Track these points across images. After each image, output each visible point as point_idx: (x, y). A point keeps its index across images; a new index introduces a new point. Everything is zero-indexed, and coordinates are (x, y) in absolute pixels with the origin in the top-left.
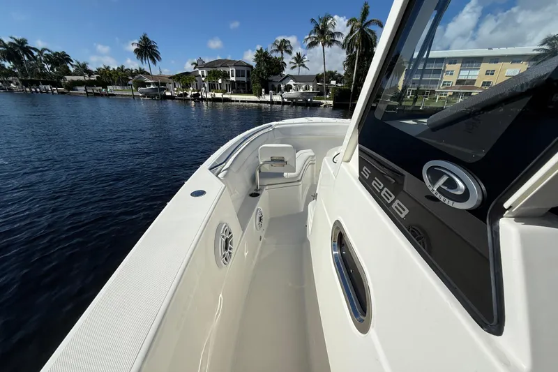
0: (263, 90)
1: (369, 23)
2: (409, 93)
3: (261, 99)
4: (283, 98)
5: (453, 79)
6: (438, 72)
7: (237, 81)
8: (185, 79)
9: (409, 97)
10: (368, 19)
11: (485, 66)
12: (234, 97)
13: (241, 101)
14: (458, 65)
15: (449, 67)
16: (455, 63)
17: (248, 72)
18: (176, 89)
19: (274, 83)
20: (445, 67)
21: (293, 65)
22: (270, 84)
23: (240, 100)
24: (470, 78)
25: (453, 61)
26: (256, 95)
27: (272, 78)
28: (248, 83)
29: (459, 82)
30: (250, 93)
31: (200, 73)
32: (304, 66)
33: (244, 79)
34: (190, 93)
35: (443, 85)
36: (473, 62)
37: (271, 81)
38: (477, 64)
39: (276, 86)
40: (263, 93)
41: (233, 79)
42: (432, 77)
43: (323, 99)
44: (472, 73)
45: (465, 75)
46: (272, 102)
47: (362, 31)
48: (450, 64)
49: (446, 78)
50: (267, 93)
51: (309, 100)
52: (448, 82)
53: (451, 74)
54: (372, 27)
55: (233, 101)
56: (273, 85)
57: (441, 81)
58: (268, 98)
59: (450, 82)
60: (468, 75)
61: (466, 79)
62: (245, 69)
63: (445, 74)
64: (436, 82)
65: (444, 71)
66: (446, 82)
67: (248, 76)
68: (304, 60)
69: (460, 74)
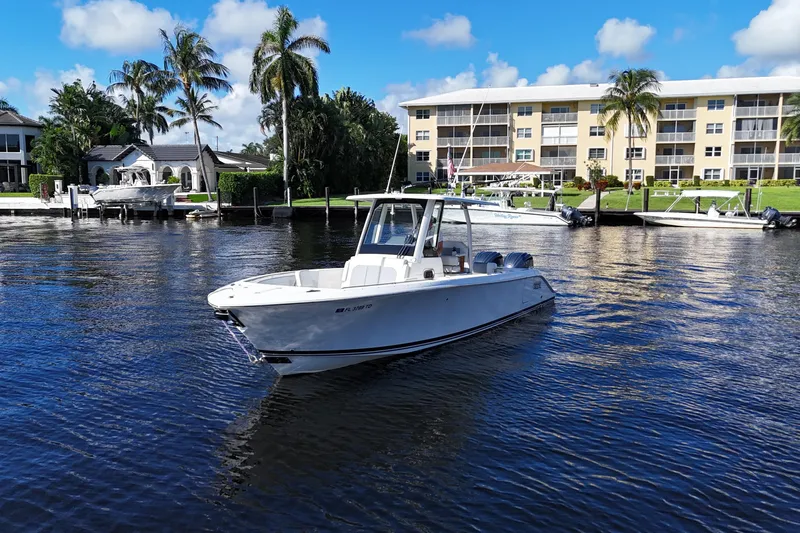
0: (59, 183)
3: (52, 204)
5: (534, 144)
6: (500, 131)
11: (586, 119)
14: (537, 116)
15: (520, 122)
19: (103, 166)
20: (512, 119)
24: (564, 142)
25: (525, 109)
26: (37, 196)
29: (549, 151)
30: (23, 190)
32: (208, 119)
33: (18, 156)
35: (518, 157)
36: (562, 111)
37: (96, 159)
38: (570, 115)
39: (108, 172)
40: (58, 191)
42: (492, 143)
43: (207, 199)
44: (567, 131)
45: (554, 136)
46: (73, 213)
48: (520, 114)
49: (520, 143)
50: (65, 189)
51: (166, 203)
52: (526, 151)
53: (528, 135)
56: (100, 171)
57: (511, 149)
58: (64, 202)
59: (529, 151)
60: (560, 137)
61: (557, 144)
62: (21, 133)
63: (515, 134)
64: (501, 152)
65: (512, 128)
66: (522, 151)
67: (29, 149)
68: (206, 105)
69: (545, 135)
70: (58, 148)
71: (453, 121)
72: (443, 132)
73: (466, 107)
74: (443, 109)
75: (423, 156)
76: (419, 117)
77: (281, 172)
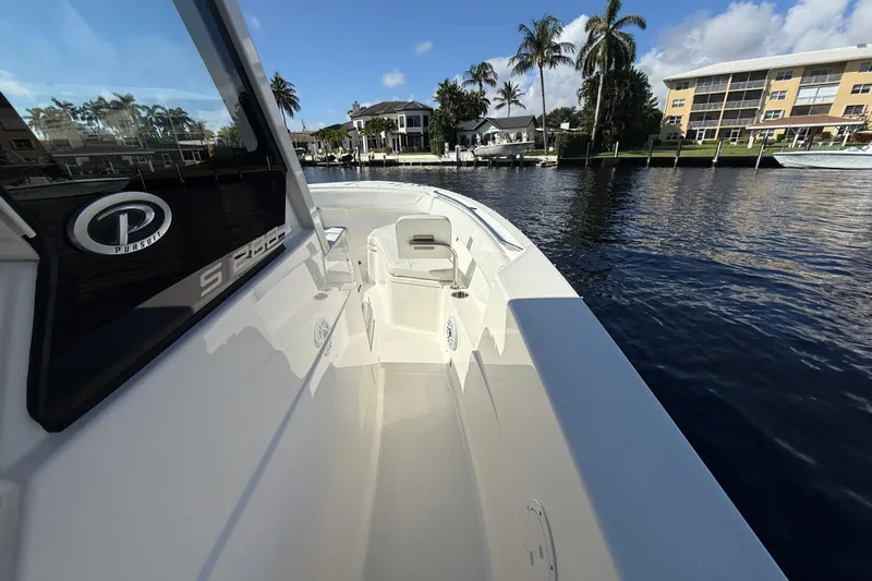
0: (446, 144)
1: (621, 22)
2: (700, 135)
3: (443, 159)
4: (476, 156)
5: (786, 107)
6: (756, 95)
7: (408, 133)
8: (333, 135)
9: (700, 142)
10: (619, 16)
11: (850, 78)
12: (403, 158)
13: (414, 164)
14: (796, 81)
15: (776, 85)
16: (789, 77)
17: (426, 118)
18: (320, 151)
19: (465, 133)
20: (769, 85)
21: (499, 103)
22: (459, 135)
23: (411, 162)
24: (818, 102)
25: (785, 73)
26: (435, 153)
27: (462, 125)
28: (426, 135)
29: (799, 111)
30: (427, 150)
31: (355, 124)
32: (516, 102)
33: (420, 130)
34: (339, 155)
35: (766, 117)
36: (825, 73)
37: (461, 130)
38: (834, 76)
39: (469, 137)
40: (446, 150)
41: (403, 130)
42: (743, 105)
43: (543, 154)
44: (824, 91)
45: (808, 97)
46: (459, 163)
47: (609, 37)
48: (778, 79)
49: (771, 105)
50: (452, 149)
51: (518, 157)
52: (776, 112)
53: (782, 97)
54: (626, 29)
55: (401, 164)
56: (464, 138)
57: (761, 111)
58: (453, 157)
59: (779, 111)
60: (816, 97)
61: (811, 103)
62: (421, 114)
63: (768, 98)
64: (751, 113)
65: (767, 93)
66: (771, 112)
67: (426, 124)
68: (517, 93)
69: (800, 96)
70: (443, 123)
71: (711, 90)
72: (698, 99)
73: (725, 77)
74: (702, 80)
75: (676, 119)
76: (679, 88)
77: (590, 132)
